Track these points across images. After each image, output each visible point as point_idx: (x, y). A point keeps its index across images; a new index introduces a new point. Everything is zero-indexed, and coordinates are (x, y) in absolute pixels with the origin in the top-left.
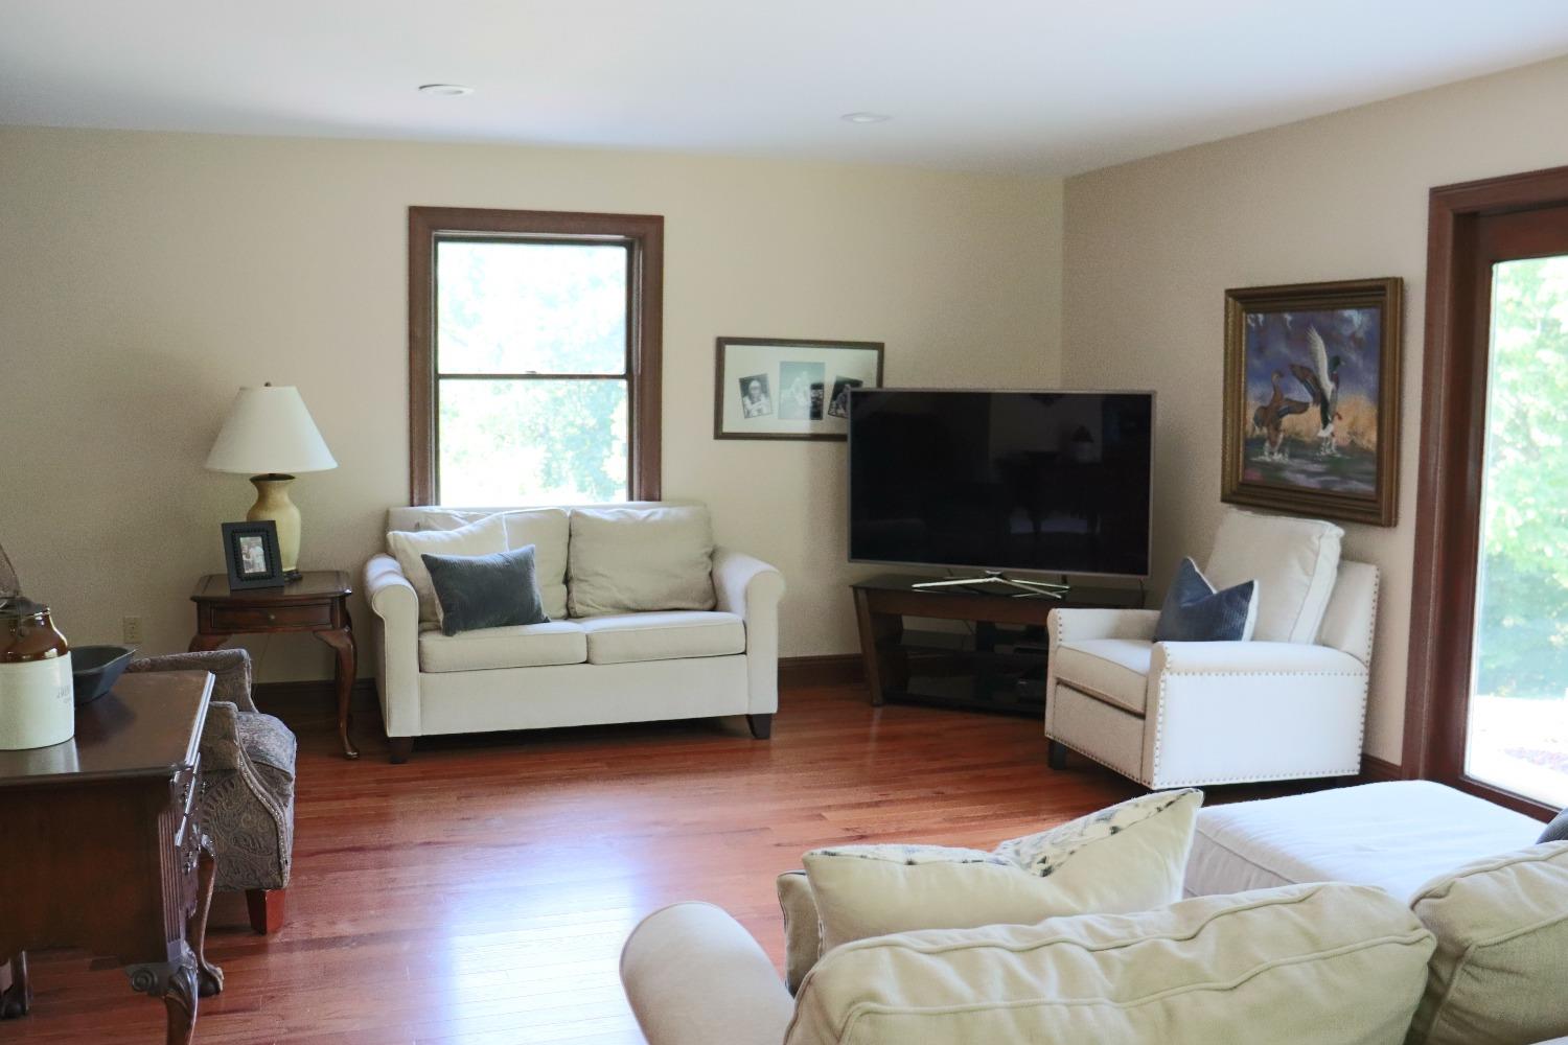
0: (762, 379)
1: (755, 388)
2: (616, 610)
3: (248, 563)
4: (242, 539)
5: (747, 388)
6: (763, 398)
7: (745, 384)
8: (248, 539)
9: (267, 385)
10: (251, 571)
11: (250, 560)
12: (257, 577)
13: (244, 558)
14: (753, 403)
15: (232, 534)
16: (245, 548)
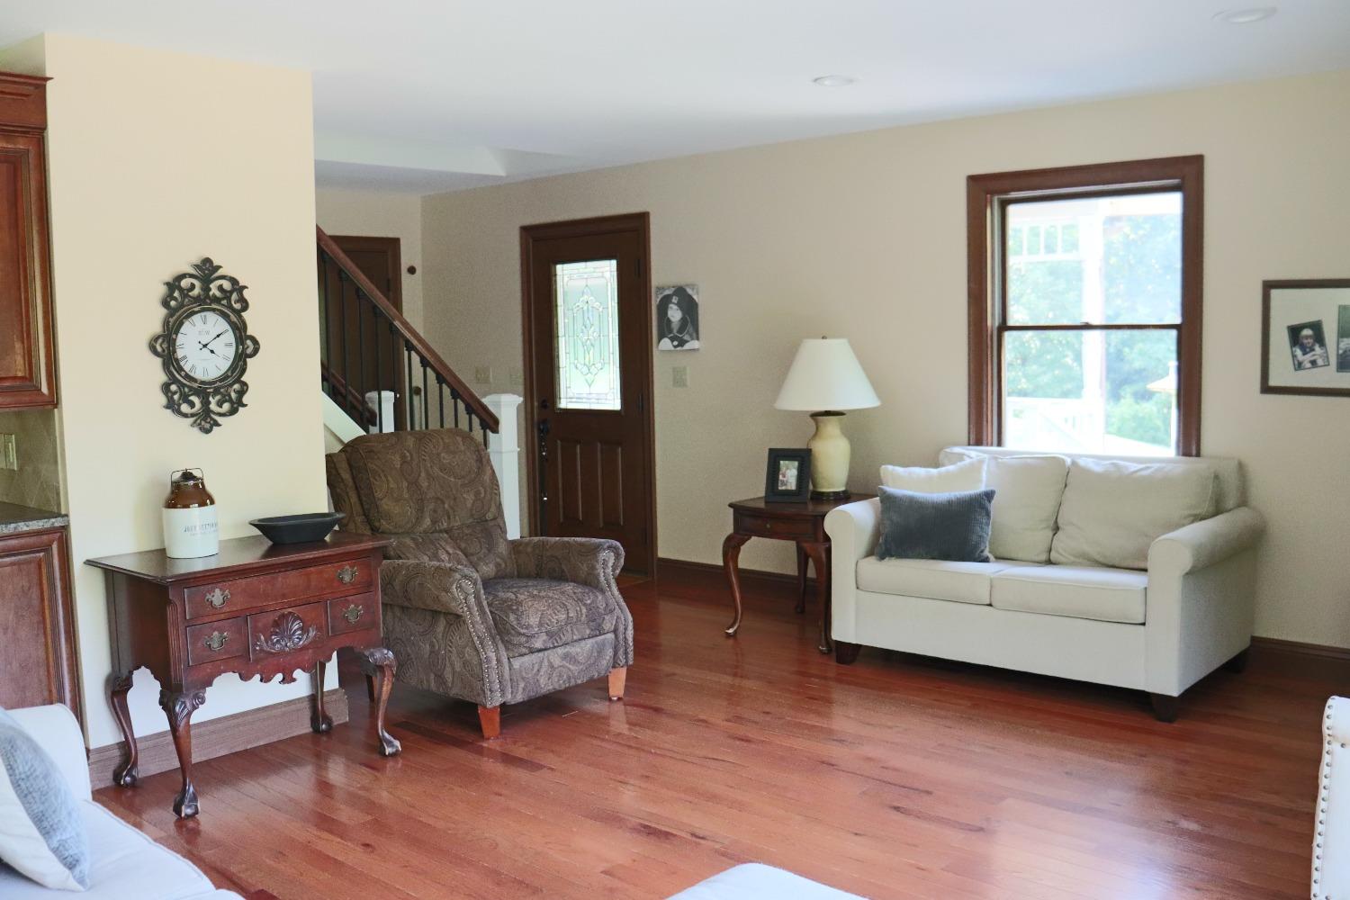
0: (1317, 327)
1: (1307, 337)
2: (1089, 563)
3: (783, 482)
4: (782, 462)
5: (1298, 337)
6: (1317, 348)
7: (1295, 332)
8: (787, 462)
9: (823, 338)
10: (784, 488)
11: (785, 479)
12: (788, 493)
13: (781, 477)
14: (1305, 353)
15: (776, 456)
16: (783, 469)
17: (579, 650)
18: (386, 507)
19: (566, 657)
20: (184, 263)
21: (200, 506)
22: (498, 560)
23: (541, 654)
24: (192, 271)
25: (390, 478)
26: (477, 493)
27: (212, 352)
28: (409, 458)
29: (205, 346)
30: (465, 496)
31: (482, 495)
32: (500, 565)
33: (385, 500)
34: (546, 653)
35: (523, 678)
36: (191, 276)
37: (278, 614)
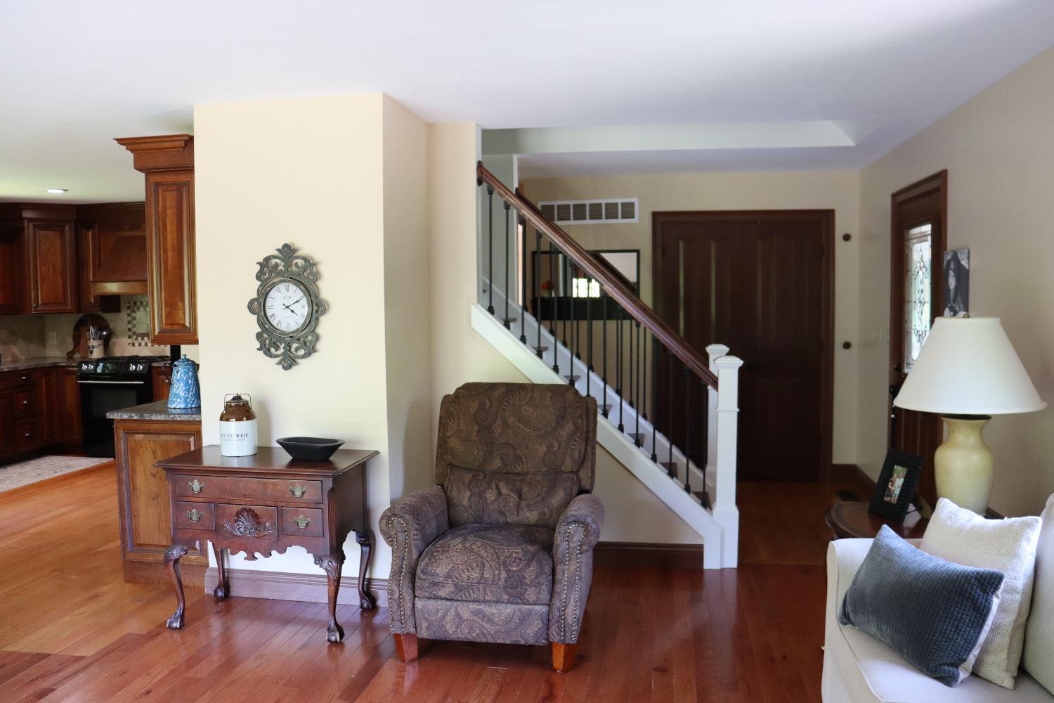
3: (890, 491)
4: (895, 467)
8: (900, 468)
10: (888, 499)
11: (892, 488)
12: (890, 507)
13: (889, 485)
16: (894, 475)
17: (495, 611)
18: (452, 444)
19: (477, 613)
20: (271, 248)
21: (237, 420)
22: (546, 510)
23: (448, 603)
24: (276, 253)
25: (461, 421)
26: (550, 446)
27: (292, 311)
28: (488, 406)
29: (288, 307)
30: (536, 446)
31: (556, 449)
32: (545, 514)
33: (452, 438)
34: (455, 603)
35: (426, 619)
36: (275, 257)
37: (241, 507)
